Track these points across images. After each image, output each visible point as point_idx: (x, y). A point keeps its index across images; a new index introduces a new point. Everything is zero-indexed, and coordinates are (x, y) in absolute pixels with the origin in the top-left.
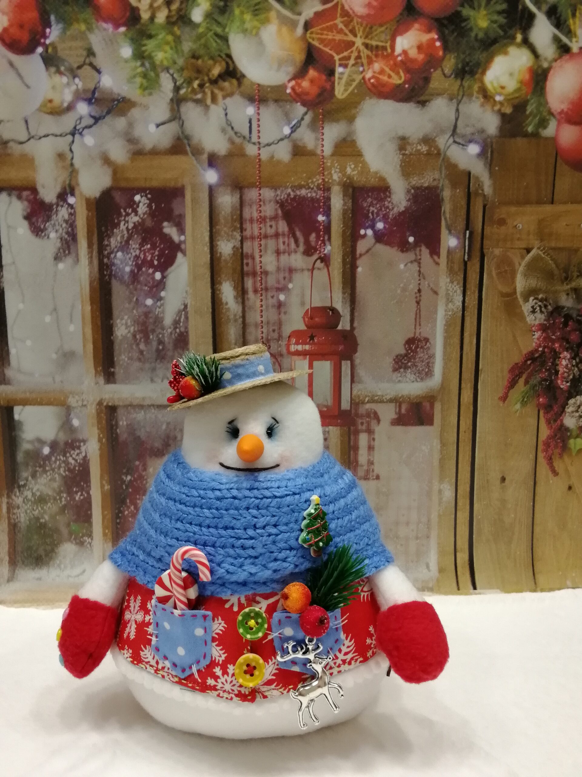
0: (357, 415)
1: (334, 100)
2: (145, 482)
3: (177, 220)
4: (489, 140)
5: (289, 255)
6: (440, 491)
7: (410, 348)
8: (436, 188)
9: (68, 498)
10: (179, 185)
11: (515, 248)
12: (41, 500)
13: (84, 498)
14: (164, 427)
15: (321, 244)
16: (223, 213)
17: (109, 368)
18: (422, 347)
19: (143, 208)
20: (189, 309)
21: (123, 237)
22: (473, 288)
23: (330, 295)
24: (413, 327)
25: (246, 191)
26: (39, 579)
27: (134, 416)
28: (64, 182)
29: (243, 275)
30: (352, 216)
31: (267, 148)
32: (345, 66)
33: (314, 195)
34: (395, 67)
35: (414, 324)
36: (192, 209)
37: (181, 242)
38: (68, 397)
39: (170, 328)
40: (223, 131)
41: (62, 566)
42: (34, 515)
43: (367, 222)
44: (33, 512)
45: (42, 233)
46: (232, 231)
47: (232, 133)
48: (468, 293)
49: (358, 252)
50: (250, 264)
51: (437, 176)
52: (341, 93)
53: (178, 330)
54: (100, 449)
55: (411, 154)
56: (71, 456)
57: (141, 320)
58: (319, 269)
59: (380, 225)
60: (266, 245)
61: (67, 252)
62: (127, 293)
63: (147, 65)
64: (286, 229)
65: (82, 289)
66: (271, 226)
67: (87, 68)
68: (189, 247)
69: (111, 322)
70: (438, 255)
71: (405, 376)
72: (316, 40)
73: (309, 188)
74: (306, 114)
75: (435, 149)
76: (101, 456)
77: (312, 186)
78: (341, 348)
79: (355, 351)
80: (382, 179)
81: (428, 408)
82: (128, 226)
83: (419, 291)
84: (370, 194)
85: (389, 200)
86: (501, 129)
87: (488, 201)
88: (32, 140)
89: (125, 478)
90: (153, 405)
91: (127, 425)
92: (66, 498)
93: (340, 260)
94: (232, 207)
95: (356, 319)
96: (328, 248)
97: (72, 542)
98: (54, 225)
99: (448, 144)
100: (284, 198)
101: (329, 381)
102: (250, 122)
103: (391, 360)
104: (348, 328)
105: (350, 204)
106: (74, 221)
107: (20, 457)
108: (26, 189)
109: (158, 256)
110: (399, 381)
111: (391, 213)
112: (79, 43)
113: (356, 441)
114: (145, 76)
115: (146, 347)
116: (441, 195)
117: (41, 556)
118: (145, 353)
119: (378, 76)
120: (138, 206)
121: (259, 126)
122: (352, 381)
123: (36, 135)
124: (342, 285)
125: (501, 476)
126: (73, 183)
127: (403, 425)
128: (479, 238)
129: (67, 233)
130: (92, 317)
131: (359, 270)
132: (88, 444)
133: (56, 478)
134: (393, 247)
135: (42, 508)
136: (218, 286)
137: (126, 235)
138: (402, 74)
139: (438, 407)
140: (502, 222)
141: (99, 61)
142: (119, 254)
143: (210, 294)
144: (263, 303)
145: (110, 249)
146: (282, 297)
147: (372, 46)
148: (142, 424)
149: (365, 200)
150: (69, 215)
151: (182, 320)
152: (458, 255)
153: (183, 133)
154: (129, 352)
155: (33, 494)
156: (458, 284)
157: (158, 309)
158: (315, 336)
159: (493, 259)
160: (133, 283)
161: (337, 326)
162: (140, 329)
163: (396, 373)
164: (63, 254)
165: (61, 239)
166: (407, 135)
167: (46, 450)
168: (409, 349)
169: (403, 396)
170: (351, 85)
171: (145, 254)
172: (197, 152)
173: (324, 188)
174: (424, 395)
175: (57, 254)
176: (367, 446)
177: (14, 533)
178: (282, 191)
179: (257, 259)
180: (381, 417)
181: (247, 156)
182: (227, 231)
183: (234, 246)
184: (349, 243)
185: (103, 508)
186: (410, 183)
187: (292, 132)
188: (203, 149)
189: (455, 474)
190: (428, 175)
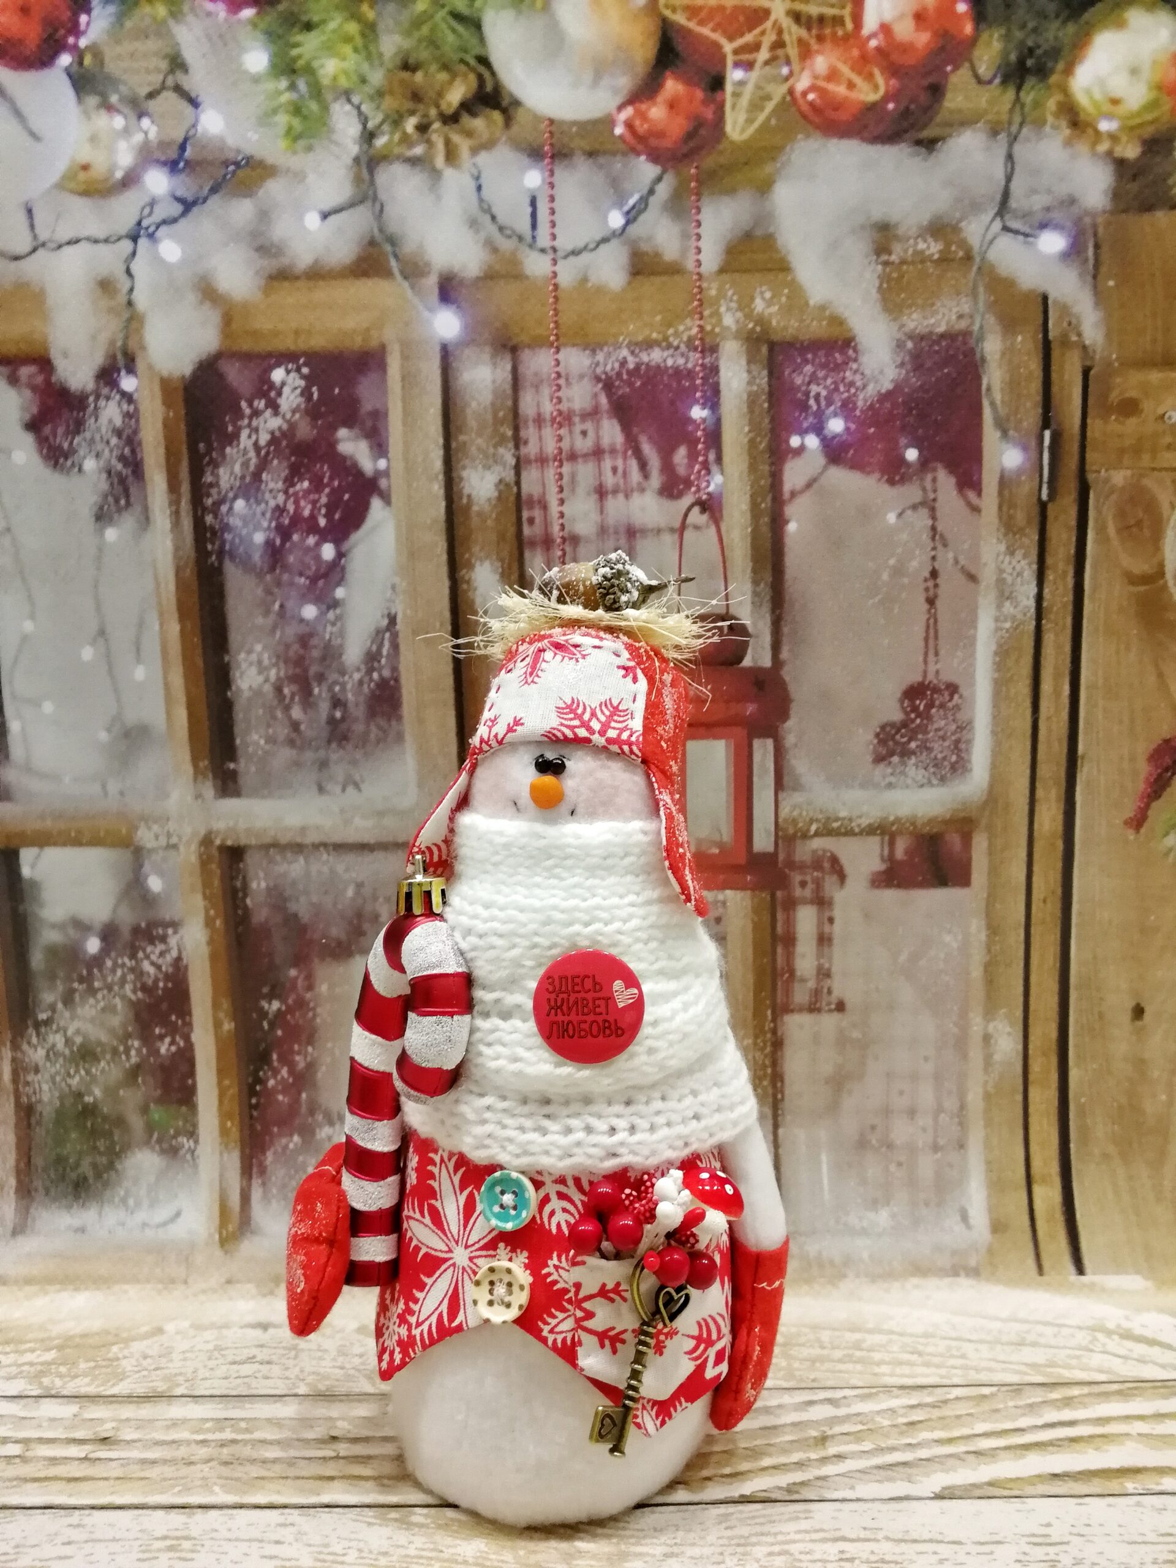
0: (791, 864)
1: (721, 147)
2: (311, 1014)
3: (369, 424)
4: (1087, 220)
5: (627, 496)
6: (987, 1039)
7: (915, 708)
8: (966, 334)
9: (144, 1051)
10: (374, 344)
11: (1161, 470)
12: (86, 1054)
13: (179, 1050)
14: (350, 892)
15: (699, 472)
16: (474, 404)
17: (224, 762)
18: (942, 706)
19: (292, 397)
20: (399, 626)
21: (246, 464)
22: (1057, 566)
23: (723, 588)
24: (921, 658)
25: (526, 355)
26: (82, 1230)
27: (282, 868)
28: (113, 342)
29: (521, 546)
30: (770, 407)
31: (572, 259)
32: (749, 66)
33: (681, 361)
34: (863, 63)
35: (922, 651)
36: (404, 399)
37: (378, 474)
38: (136, 828)
39: (358, 670)
40: (473, 224)
41: (131, 1202)
42: (70, 1086)
43: (806, 418)
44: (69, 1081)
45: (66, 460)
46: (495, 446)
47: (492, 229)
48: (1047, 576)
49: (787, 487)
50: (538, 520)
51: (966, 307)
52: (738, 129)
53: (375, 675)
54: (211, 942)
55: (903, 262)
56: (147, 957)
57: (291, 653)
58: (697, 528)
59: (836, 425)
60: (573, 476)
61: (123, 502)
62: (260, 592)
63: (302, 85)
64: (619, 438)
65: (158, 585)
66: (584, 433)
67: (169, 96)
68: (395, 484)
69: (227, 658)
70: (977, 487)
71: (903, 772)
72: (679, 11)
73: (669, 346)
74: (659, 179)
75: (959, 247)
76: (213, 957)
77: (675, 343)
78: (750, 709)
79: (784, 715)
80: (837, 321)
81: (957, 846)
82: (257, 441)
83: (934, 574)
84: (810, 356)
85: (854, 366)
86: (1117, 195)
87: (1092, 359)
88: (41, 252)
89: (265, 1004)
90: (325, 845)
91: (269, 890)
92: (139, 1051)
93: (745, 506)
94: (495, 392)
95: (785, 640)
96: (716, 482)
97: (153, 1149)
98: (92, 441)
99: (990, 236)
100: (613, 369)
101: (724, 784)
102: (533, 203)
103: (870, 736)
104: (767, 662)
105: (763, 380)
106: (136, 432)
107: (37, 959)
108: (27, 360)
109: (327, 506)
110: (890, 786)
111: (861, 396)
112: (152, 45)
113: (790, 923)
114: (297, 110)
115: (305, 713)
116: (978, 351)
117: (85, 1179)
118: (303, 727)
119: (822, 84)
120: (280, 394)
121: (553, 212)
122: (779, 784)
123: (50, 241)
124: (750, 565)
125: (1133, 1003)
126: (132, 345)
127: (899, 886)
128: (1075, 448)
129: (122, 459)
130: (185, 649)
131: (792, 527)
132: (182, 931)
133: (115, 1006)
134: (868, 474)
135: (88, 1072)
136: (464, 571)
137: (254, 461)
138: (880, 79)
139: (980, 844)
140: (1129, 408)
141: (196, 80)
142: (240, 504)
143: (446, 591)
145: (219, 493)
147: (810, 18)
148: (301, 887)
149: (797, 369)
150: (124, 417)
151: (385, 652)
152: (1025, 490)
153: (381, 230)
154: (269, 726)
155: (68, 1042)
156: (1025, 556)
157: (329, 628)
159: (1107, 497)
160: (273, 568)
161: (740, 659)
162: (290, 672)
163: (882, 766)
164: (113, 508)
165: (109, 472)
166: (893, 218)
167: (93, 945)
168: (912, 711)
169: (898, 820)
170: (762, 109)
171: (297, 503)
172: (413, 271)
173: (703, 345)
174: (948, 816)
175: (101, 508)
176: (815, 936)
177: (29, 1126)
178: (609, 354)
179: (554, 508)
180: (848, 868)
181: (527, 277)
182: (484, 446)
183: (501, 481)
184: (767, 468)
185: (221, 1072)
186: (903, 326)
187: (628, 223)
188: (428, 264)
189: (1021, 999)
190: (944, 306)
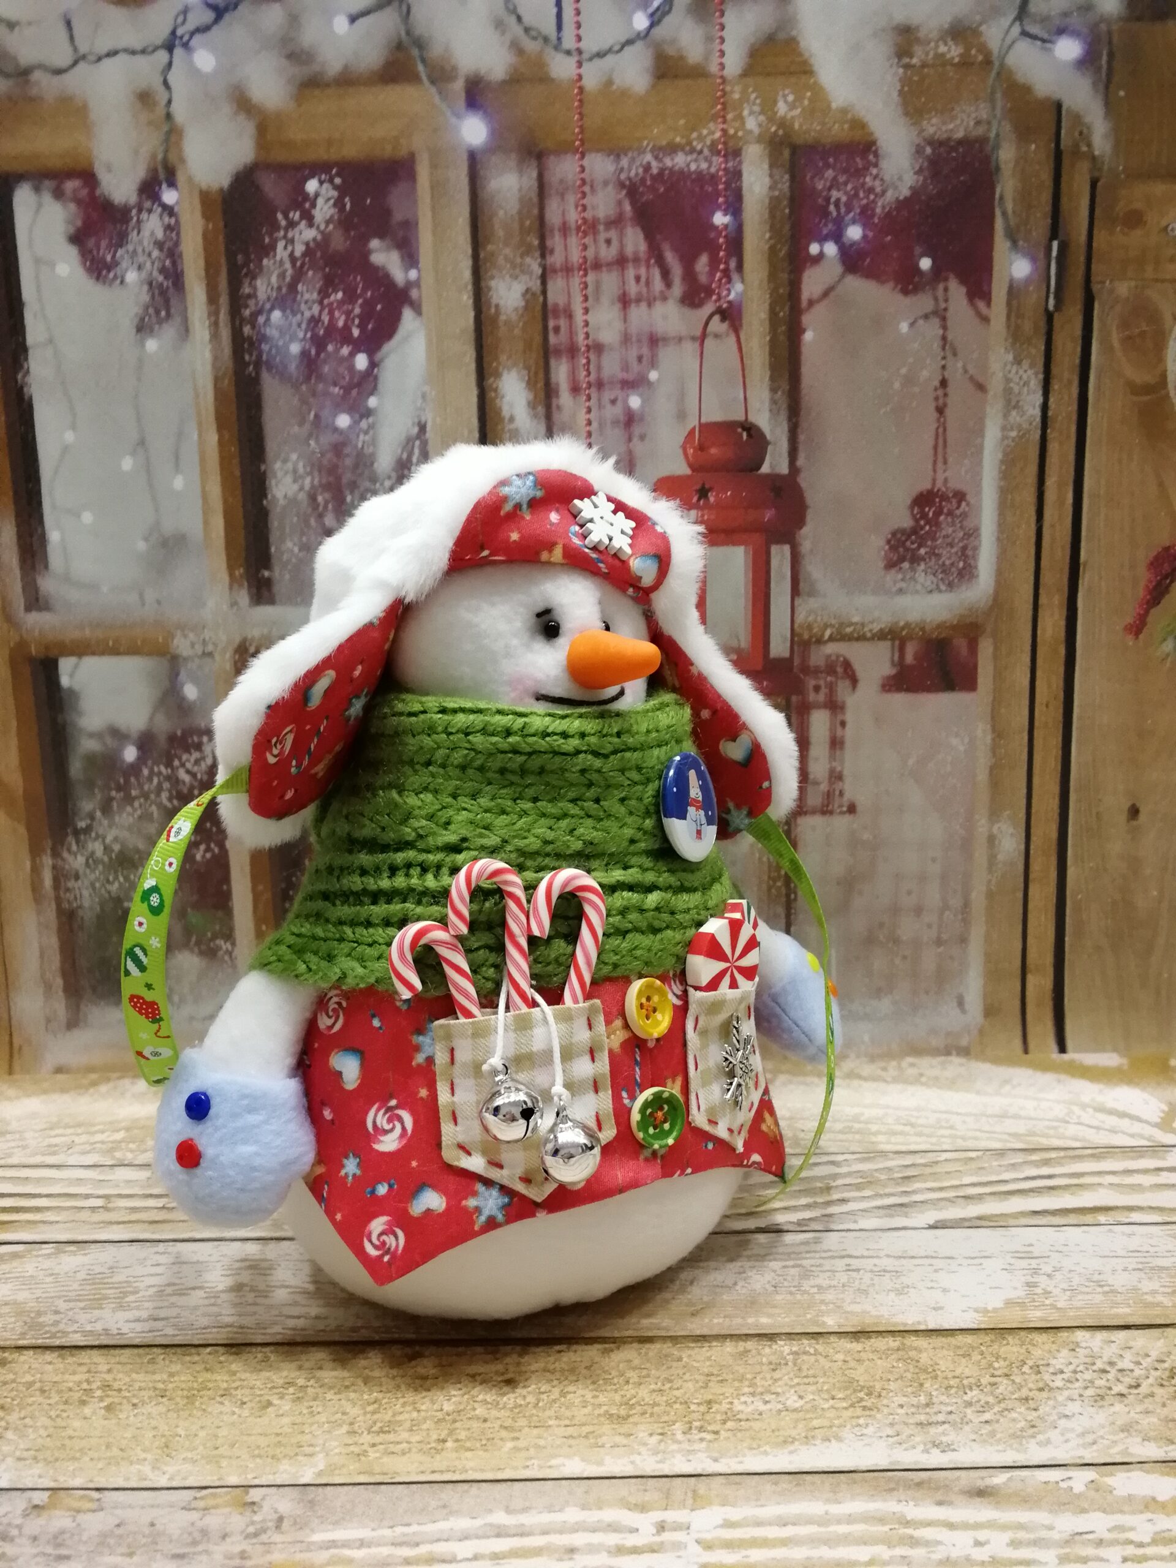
0: (806, 669)
3: (401, 234)
4: (1103, 27)
5: (650, 305)
6: (991, 839)
7: (924, 516)
8: (983, 141)
10: (403, 152)
11: (1163, 281)
12: (125, 861)
13: (214, 856)
15: (720, 280)
16: (501, 213)
17: (258, 571)
18: (950, 513)
19: (326, 208)
20: (429, 434)
21: (282, 276)
22: (1066, 375)
23: (742, 396)
24: (930, 467)
25: (551, 161)
28: (154, 156)
29: (547, 354)
30: (791, 213)
31: (597, 62)
33: (704, 166)
35: (931, 459)
36: (433, 209)
37: (409, 285)
38: (173, 637)
39: (389, 478)
40: (499, 25)
42: (109, 893)
43: (826, 225)
44: (109, 887)
45: (109, 271)
46: (522, 256)
47: (518, 30)
48: (1055, 386)
49: (805, 295)
50: (563, 329)
51: (984, 115)
55: (924, 65)
56: (184, 765)
57: (325, 462)
58: (717, 336)
59: (854, 233)
60: (598, 285)
61: (163, 313)
62: (295, 401)
64: (643, 247)
65: (197, 396)
66: (608, 242)
68: (426, 294)
69: (263, 468)
70: (987, 297)
71: (913, 579)
73: (693, 151)
75: (979, 51)
77: (699, 147)
78: (768, 515)
79: (800, 522)
80: (859, 124)
81: (964, 651)
82: (292, 252)
83: (944, 383)
84: (831, 160)
85: (874, 171)
87: (1100, 170)
88: (82, 65)
93: (764, 315)
94: (521, 200)
95: (801, 448)
96: (738, 288)
97: (191, 952)
98: (135, 251)
99: (1008, 40)
100: (637, 174)
101: (743, 592)
102: (558, 4)
103: (881, 543)
104: (784, 469)
105: (785, 186)
106: (177, 244)
107: (76, 768)
108: (70, 174)
109: (359, 316)
110: (901, 591)
111: (879, 204)
113: (805, 726)
116: (994, 158)
120: (314, 205)
121: (578, 13)
122: (795, 591)
123: (91, 53)
124: (768, 373)
125: (1129, 804)
126: (172, 158)
127: (909, 690)
128: (1082, 259)
129: (163, 270)
130: (222, 459)
131: (808, 336)
133: (153, 813)
134: (883, 282)
135: (126, 878)
136: (492, 380)
137: (290, 272)
139: (986, 649)
140: (1134, 220)
142: (276, 315)
143: (474, 400)
144: (592, 416)
145: (257, 304)
146: (635, 402)
149: (819, 173)
150: (165, 231)
151: (414, 460)
152: (1033, 299)
153: (408, 33)
154: (303, 534)
155: (107, 849)
156: (1032, 366)
157: (362, 437)
158: (711, 489)
159: (1111, 307)
160: (308, 378)
161: (759, 467)
162: (324, 481)
163: (893, 571)
164: (154, 319)
165: (150, 284)
166: (915, 21)
167: (130, 754)
168: (922, 518)
169: (907, 625)
171: (331, 313)
172: (441, 75)
173: (726, 149)
174: (955, 622)
175: (142, 320)
176: (828, 740)
177: (72, 931)
178: (633, 160)
179: (579, 317)
180: (860, 673)
181: (553, 80)
182: (511, 256)
183: (527, 290)
184: (785, 276)
185: (255, 878)
186: (923, 130)
187: (652, 25)
188: (454, 68)
189: (1023, 802)
190: (964, 111)
